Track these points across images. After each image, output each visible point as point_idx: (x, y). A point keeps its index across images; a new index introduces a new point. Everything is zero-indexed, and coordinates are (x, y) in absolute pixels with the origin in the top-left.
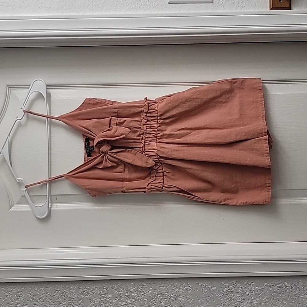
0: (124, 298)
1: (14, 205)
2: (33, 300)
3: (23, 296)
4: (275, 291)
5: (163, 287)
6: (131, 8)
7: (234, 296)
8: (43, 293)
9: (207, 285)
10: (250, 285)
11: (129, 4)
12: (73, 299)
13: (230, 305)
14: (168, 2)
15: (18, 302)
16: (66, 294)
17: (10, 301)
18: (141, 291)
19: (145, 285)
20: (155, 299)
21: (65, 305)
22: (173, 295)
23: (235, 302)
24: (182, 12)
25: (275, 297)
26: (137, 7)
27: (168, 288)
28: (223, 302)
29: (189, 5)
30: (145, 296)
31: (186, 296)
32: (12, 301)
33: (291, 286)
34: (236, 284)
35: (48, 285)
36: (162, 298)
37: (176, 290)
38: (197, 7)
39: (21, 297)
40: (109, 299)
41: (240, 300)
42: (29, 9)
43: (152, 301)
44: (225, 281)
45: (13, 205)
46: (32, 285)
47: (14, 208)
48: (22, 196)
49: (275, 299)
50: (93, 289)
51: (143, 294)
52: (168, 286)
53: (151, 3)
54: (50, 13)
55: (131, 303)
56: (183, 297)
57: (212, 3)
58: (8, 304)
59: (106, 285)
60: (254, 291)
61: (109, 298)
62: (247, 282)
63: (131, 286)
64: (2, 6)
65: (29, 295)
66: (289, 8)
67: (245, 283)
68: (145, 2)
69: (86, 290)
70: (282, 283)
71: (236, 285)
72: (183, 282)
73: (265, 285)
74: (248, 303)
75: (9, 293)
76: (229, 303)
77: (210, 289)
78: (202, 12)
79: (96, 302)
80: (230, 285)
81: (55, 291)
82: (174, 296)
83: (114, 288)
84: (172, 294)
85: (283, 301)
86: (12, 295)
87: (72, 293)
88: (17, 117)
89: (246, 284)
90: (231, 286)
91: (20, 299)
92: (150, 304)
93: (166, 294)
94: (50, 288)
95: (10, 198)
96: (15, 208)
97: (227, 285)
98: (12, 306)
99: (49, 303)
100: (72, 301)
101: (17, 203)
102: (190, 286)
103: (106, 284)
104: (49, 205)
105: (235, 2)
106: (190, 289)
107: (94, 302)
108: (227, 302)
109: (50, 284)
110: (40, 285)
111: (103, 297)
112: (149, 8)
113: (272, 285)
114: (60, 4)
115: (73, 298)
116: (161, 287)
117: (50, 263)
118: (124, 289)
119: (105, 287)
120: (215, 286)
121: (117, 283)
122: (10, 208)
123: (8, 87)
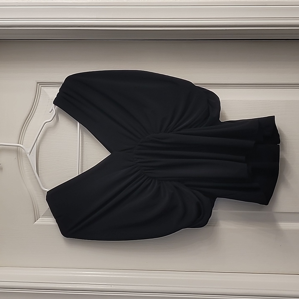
45: (38, 218)
47: (39, 222)
48: (48, 208)
101: (43, 216)
117: (78, 287)
122: (35, 221)
123: (38, 84)
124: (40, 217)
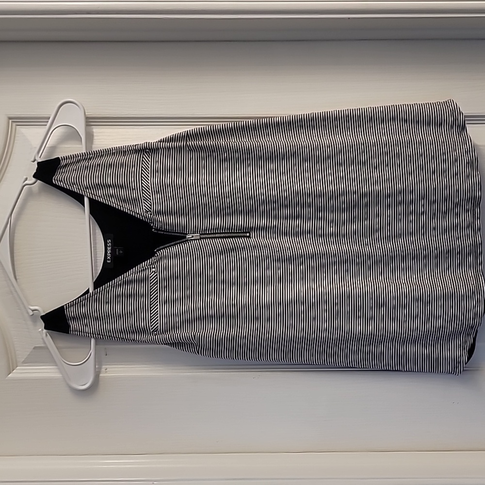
1: (17, 367)
45: (15, 366)
47: (16, 374)
48: (35, 348)
88: (26, 179)
95: (9, 352)
96: (21, 372)
101: (23, 362)
104: (97, 367)
122: (10, 373)
123: (11, 121)
124: (18, 364)
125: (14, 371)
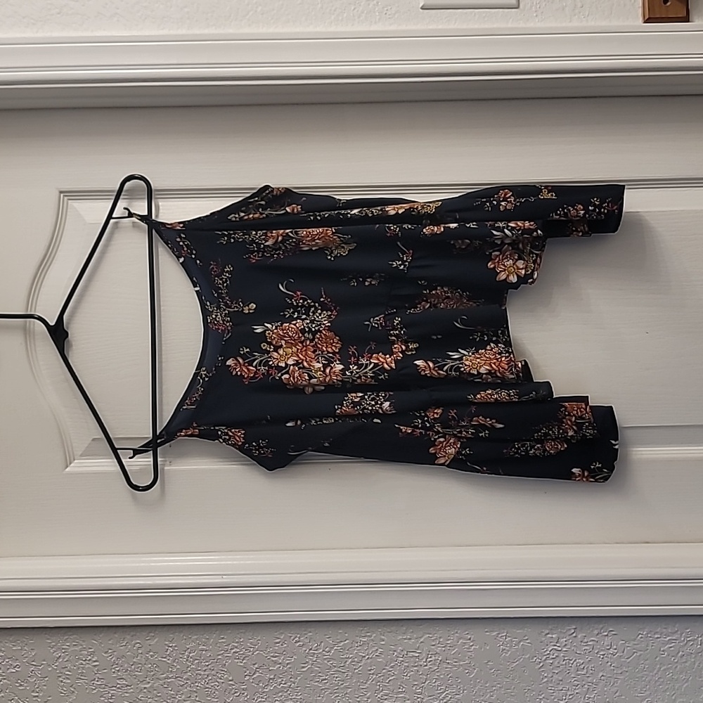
0: (321, 664)
1: (74, 460)
2: (117, 669)
3: (94, 659)
4: (663, 651)
5: (410, 639)
6: (340, 18)
7: (572, 662)
8: (140, 651)
9: (509, 637)
10: (607, 635)
11: (335, 10)
12: (208, 666)
13: (561, 683)
14: (421, 5)
15: (83, 673)
16: (191, 655)
17: (63, 671)
18: (359, 648)
19: (370, 636)
20: (392, 667)
21: (188, 679)
22: (433, 658)
23: (572, 676)
24: (452, 26)
25: (664, 665)
26: (354, 16)
27: (421, 642)
28: (546, 675)
29: (466, 13)
30: (369, 661)
31: (460, 661)
32: (70, 671)
33: (700, 639)
34: (574, 635)
35: (151, 634)
36: (406, 664)
37: (439, 647)
38: (484, 17)
39: (90, 660)
40: (288, 666)
41: (585, 671)
42: (118, 21)
43: (384, 671)
44: (550, 627)
45: (72, 459)
46: (115, 633)
47: (75, 467)
48: (94, 440)
49: (665, 670)
50: (251, 643)
51: (365, 657)
52: (421, 637)
53: (383, 8)
54: (163, 29)
55: (337, 677)
56: (456, 662)
57: (518, 7)
58: (60, 677)
59: (282, 635)
60: (616, 651)
61: (288, 664)
62: (599, 630)
63: (338, 637)
64: (59, 16)
65: (108, 657)
66: (686, 19)
67: (596, 632)
68: (370, 6)
69: (236, 645)
70: (679, 632)
71: (575, 637)
72: (454, 629)
73: (640, 636)
74: (602, 678)
75: (63, 653)
76: (560, 678)
77: (516, 645)
78: (495, 26)
79: (257, 674)
80: (562, 635)
81: (167, 648)
82: (435, 660)
83: (299, 642)
84: (429, 656)
85: (681, 673)
86: (68, 657)
87: (204, 652)
89: (598, 634)
90: (565, 639)
91: (87, 666)
92: (381, 679)
93: (417, 655)
94: (155, 641)
95: (65, 445)
96: (78, 466)
97: (554, 636)
98: (69, 681)
99: (154, 675)
100: (205, 671)
101: (81, 455)
102: (470, 639)
103: (281, 631)
105: (566, 6)
106: (471, 644)
107: (254, 674)
108: (555, 676)
109: (155, 631)
110: (132, 633)
111: (275, 662)
112: (379, 19)
113: (656, 636)
114: (186, 10)
115: (207, 664)
116: (405, 639)
117: (156, 582)
118: (323, 644)
119: (279, 638)
120: (526, 638)
121: (305, 631)
122: (67, 467)
123: (62, 195)
124: (76, 458)
125: (72, 465)
